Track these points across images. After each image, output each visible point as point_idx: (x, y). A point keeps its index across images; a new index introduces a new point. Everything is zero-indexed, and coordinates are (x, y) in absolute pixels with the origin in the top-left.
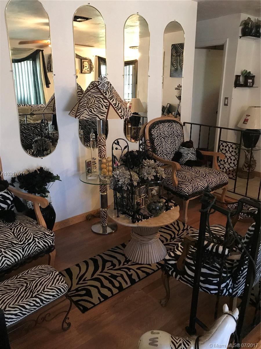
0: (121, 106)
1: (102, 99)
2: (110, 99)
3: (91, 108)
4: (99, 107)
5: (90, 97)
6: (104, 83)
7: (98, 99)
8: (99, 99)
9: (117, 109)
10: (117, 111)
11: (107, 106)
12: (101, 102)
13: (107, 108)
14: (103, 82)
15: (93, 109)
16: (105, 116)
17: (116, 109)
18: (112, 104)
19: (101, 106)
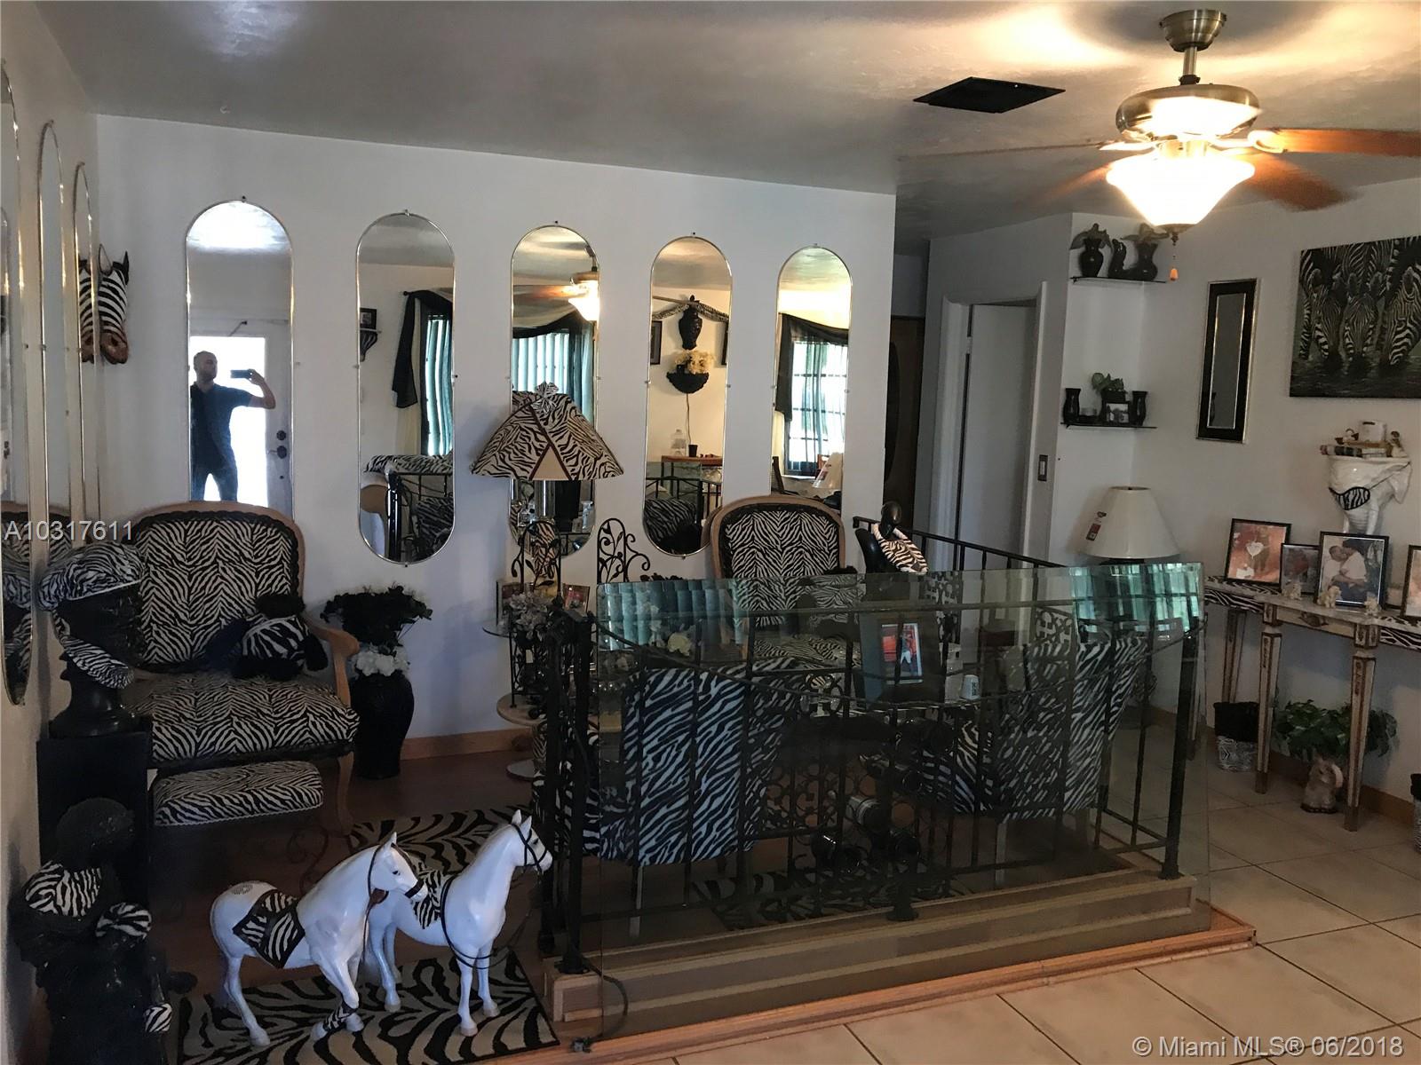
0: (579, 451)
1: (535, 433)
2: (552, 434)
3: (504, 453)
4: (522, 452)
5: (510, 428)
6: (549, 398)
7: (524, 433)
8: (527, 433)
9: (564, 457)
10: (565, 462)
11: (541, 450)
12: (530, 439)
13: (541, 453)
14: (546, 396)
15: (509, 453)
16: (531, 470)
17: (562, 457)
18: (556, 445)
19: (527, 450)
